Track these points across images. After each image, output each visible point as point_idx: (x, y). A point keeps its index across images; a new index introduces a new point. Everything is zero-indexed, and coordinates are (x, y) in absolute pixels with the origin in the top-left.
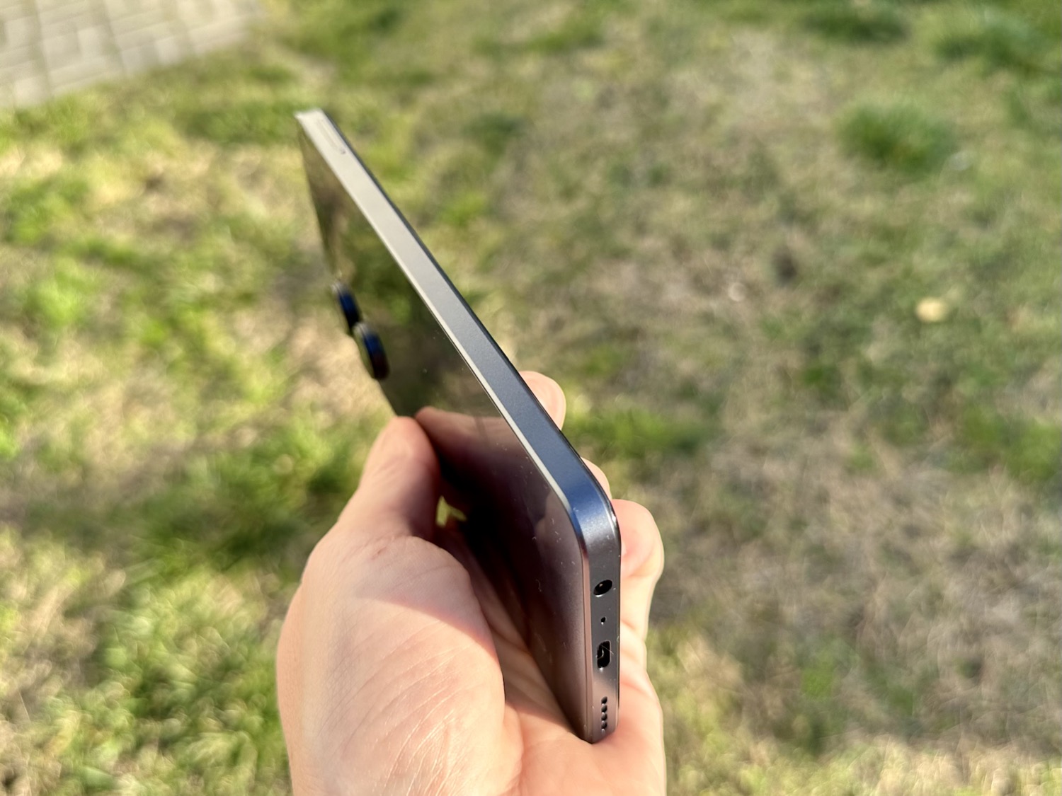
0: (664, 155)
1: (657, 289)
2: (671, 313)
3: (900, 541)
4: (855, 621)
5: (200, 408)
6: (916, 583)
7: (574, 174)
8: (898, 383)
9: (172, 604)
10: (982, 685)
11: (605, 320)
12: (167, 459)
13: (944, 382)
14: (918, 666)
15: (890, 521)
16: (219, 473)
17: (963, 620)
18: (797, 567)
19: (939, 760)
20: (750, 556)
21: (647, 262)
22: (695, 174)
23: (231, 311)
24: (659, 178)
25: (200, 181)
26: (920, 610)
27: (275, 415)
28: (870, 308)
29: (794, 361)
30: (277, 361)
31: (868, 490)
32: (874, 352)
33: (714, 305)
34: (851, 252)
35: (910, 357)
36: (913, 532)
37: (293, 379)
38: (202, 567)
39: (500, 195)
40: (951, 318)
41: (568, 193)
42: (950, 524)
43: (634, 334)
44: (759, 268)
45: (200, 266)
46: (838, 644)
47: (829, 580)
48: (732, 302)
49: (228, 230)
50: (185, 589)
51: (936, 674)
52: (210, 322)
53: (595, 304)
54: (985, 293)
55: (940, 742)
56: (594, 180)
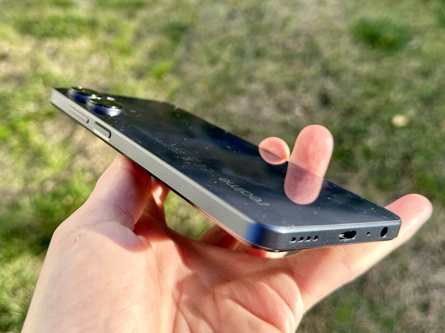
0: (261, 43)
1: (259, 110)
2: (266, 122)
4: (363, 281)
5: (26, 171)
6: (394, 262)
7: (216, 52)
8: (383, 158)
9: (10, 272)
10: (430, 316)
11: (232, 126)
12: (9, 197)
13: (407, 158)
14: (396, 305)
16: (36, 204)
17: (419, 281)
21: (254, 96)
22: (278, 52)
23: (42, 122)
24: (259, 54)
25: (27, 56)
26: (396, 276)
27: (64, 174)
28: (368, 120)
30: (66, 147)
32: (371, 143)
33: (288, 118)
34: (358, 91)
35: (390, 145)
37: (73, 157)
38: (26, 253)
39: (179, 63)
40: (410, 125)
41: (213, 61)
43: (247, 133)
44: (311, 99)
45: (27, 99)
46: (354, 294)
48: (297, 117)
49: (41, 80)
50: (17, 264)
51: (405, 309)
52: (31, 127)
53: (227, 117)
54: (427, 112)
56: (226, 55)
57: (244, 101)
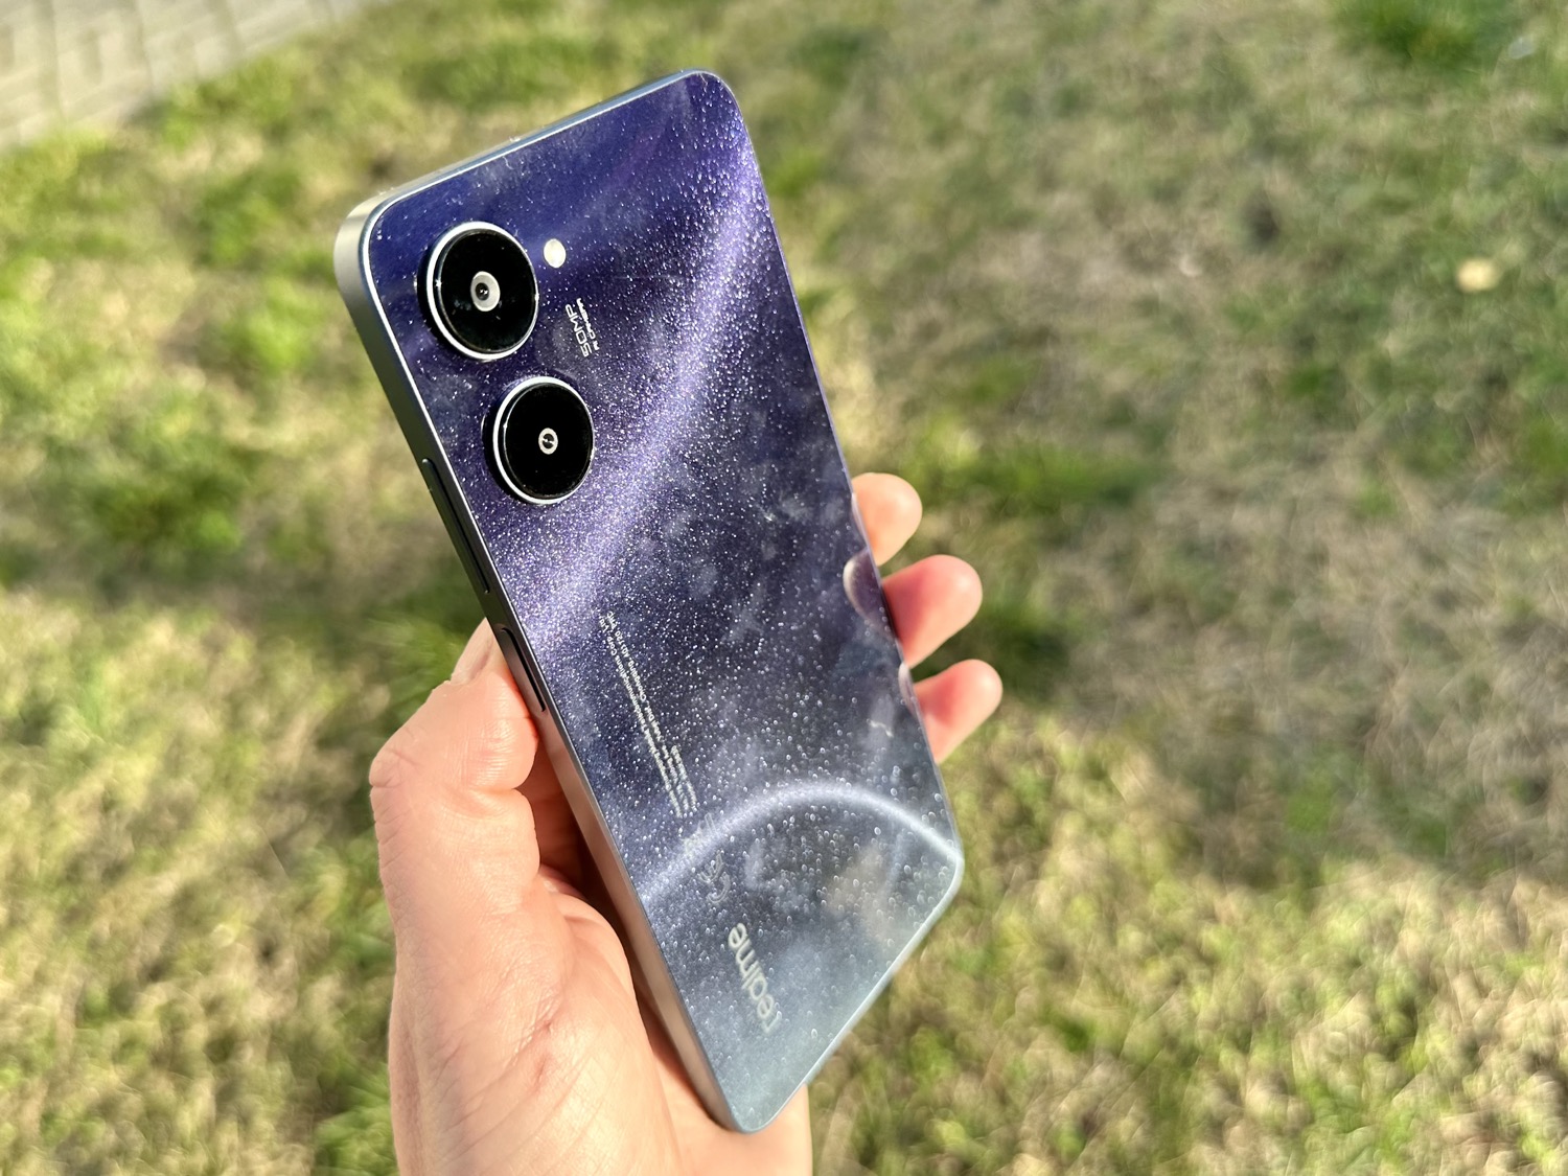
0: (1079, 73)
1: (1073, 269)
2: (1094, 303)
3: (1427, 612)
4: (1364, 725)
6: (1453, 672)
7: (948, 106)
8: (1430, 384)
10: (1549, 812)
11: (999, 319)
13: (1496, 382)
14: (1454, 788)
15: (1417, 586)
17: (1522, 722)
18: (1279, 656)
19: (1484, 915)
20: (1212, 641)
21: (1059, 230)
22: (1127, 94)
24: (1072, 103)
26: (1457, 707)
28: (1386, 279)
29: (1276, 362)
31: (1385, 542)
32: (1393, 345)
33: (1157, 286)
34: (1358, 196)
35: (1448, 347)
36: (1447, 601)
39: (844, 148)
40: (1510, 286)
41: (940, 137)
42: (1503, 586)
43: (1042, 336)
44: (1223, 228)
46: (1338, 761)
47: (1326, 672)
48: (1184, 277)
51: (1481, 797)
53: (984, 295)
55: (1484, 892)
56: (978, 114)
57: (1030, 248)
